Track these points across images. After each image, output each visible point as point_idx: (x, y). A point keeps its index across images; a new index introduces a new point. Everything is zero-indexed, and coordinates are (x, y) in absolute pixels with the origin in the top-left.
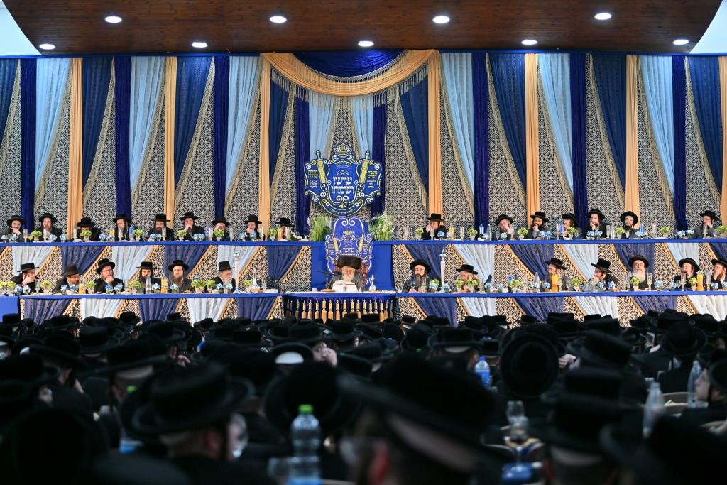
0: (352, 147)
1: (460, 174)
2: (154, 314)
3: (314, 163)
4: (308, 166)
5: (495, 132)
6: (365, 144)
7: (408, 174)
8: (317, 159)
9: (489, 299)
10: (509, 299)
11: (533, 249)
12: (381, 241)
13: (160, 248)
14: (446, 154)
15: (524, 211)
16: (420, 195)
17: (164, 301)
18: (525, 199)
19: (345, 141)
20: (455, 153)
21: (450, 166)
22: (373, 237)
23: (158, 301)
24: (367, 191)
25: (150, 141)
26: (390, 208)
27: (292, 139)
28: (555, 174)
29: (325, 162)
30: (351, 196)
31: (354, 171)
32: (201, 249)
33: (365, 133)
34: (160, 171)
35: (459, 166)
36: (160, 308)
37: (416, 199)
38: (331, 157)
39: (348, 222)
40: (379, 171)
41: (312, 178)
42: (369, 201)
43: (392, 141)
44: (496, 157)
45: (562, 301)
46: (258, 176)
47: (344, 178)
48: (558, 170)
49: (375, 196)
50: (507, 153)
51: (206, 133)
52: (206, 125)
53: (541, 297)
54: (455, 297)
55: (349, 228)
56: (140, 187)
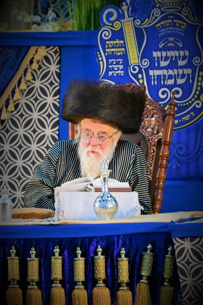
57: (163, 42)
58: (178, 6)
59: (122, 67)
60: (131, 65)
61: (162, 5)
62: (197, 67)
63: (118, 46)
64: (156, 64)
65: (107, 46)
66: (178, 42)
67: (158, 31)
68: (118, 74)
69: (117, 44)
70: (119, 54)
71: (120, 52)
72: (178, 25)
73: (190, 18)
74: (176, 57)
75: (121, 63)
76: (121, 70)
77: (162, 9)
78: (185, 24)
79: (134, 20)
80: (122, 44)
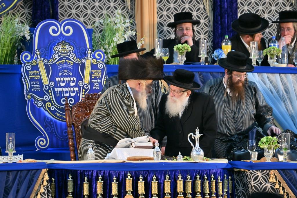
57: (61, 73)
58: (68, 52)
59: (39, 86)
60: (44, 85)
61: (59, 52)
62: (81, 86)
63: (36, 74)
64: (58, 85)
65: (29, 74)
66: (69, 72)
67: (58, 66)
68: (37, 90)
69: (35, 73)
70: (37, 79)
71: (37, 77)
72: (69, 63)
73: (75, 60)
74: (69, 81)
75: (38, 84)
76: (39, 88)
77: (59, 54)
78: (73, 63)
79: (44, 60)
80: (38, 73)
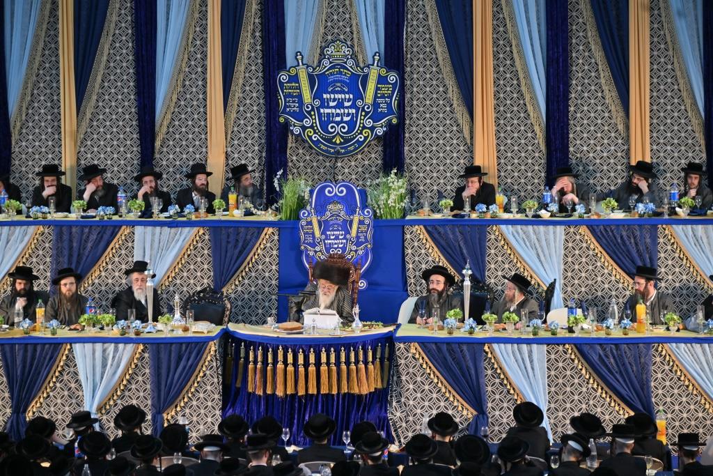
0: (352, 47)
1: (523, 88)
2: (24, 367)
3: (293, 72)
4: (283, 77)
5: (581, 20)
6: (372, 42)
7: (441, 89)
8: (298, 65)
9: (535, 347)
10: (567, 346)
11: (624, 233)
12: (387, 220)
13: (46, 231)
14: (501, 56)
15: (626, 147)
16: (460, 122)
17: (39, 348)
18: (627, 128)
19: (342, 37)
20: (515, 55)
21: (508, 76)
22: (375, 212)
23: (29, 347)
24: (376, 117)
25: (36, 36)
26: (414, 142)
27: (258, 34)
28: (676, 87)
29: (311, 70)
30: (352, 124)
31: (356, 84)
32: (109, 232)
33: (373, 24)
34: (55, 85)
35: (521, 75)
36: (33, 358)
37: (455, 128)
38: (320, 62)
39: (336, 190)
40: (394, 85)
41: (290, 95)
42: (380, 132)
43: (415, 36)
44: (581, 61)
45: (648, 350)
46: (205, 93)
47: (340, 96)
48: (681, 81)
49: (389, 124)
50: (599, 55)
51: (123, 25)
52: (123, 12)
53: (616, 345)
54: (482, 342)
55: (336, 200)
56: (24, 109)
